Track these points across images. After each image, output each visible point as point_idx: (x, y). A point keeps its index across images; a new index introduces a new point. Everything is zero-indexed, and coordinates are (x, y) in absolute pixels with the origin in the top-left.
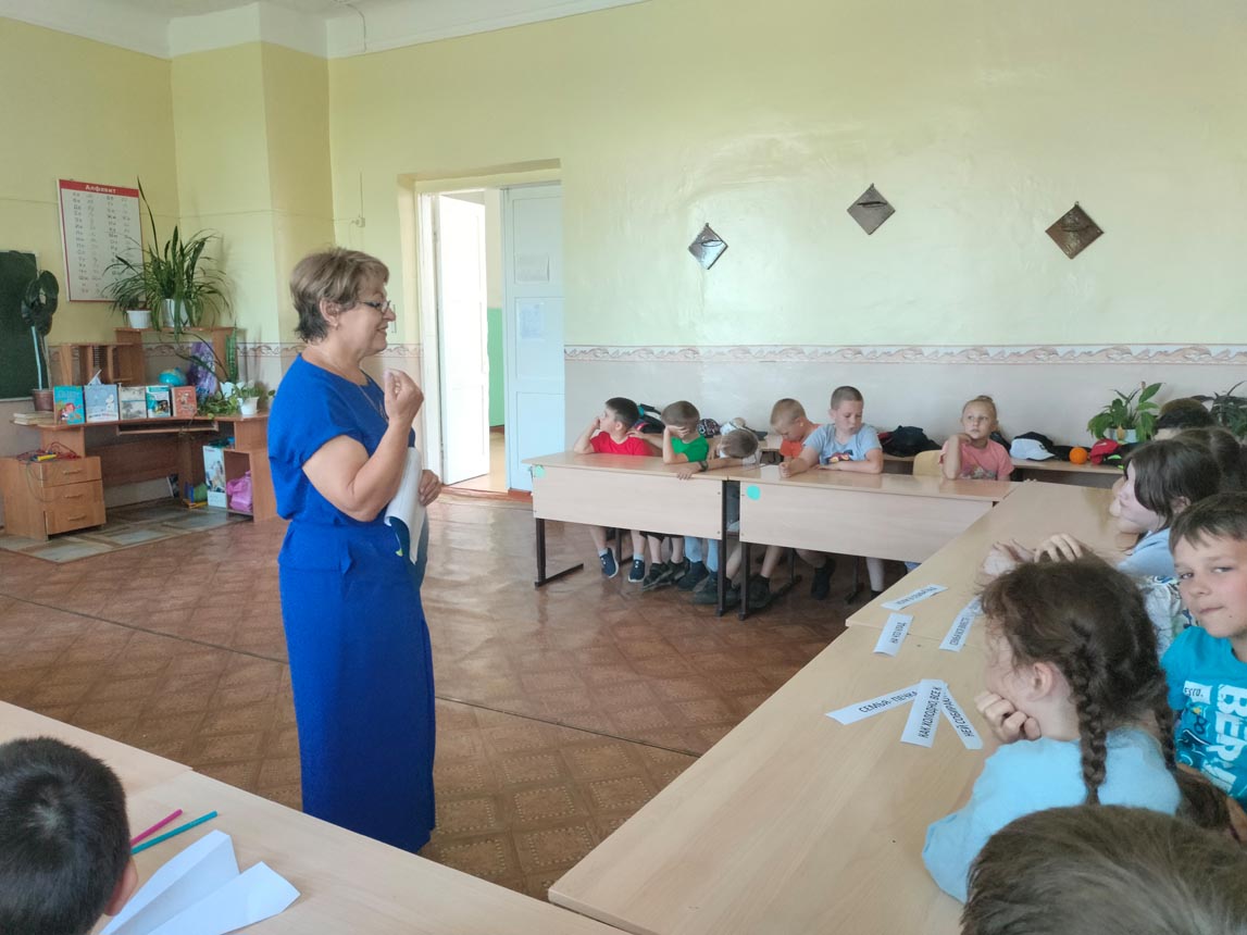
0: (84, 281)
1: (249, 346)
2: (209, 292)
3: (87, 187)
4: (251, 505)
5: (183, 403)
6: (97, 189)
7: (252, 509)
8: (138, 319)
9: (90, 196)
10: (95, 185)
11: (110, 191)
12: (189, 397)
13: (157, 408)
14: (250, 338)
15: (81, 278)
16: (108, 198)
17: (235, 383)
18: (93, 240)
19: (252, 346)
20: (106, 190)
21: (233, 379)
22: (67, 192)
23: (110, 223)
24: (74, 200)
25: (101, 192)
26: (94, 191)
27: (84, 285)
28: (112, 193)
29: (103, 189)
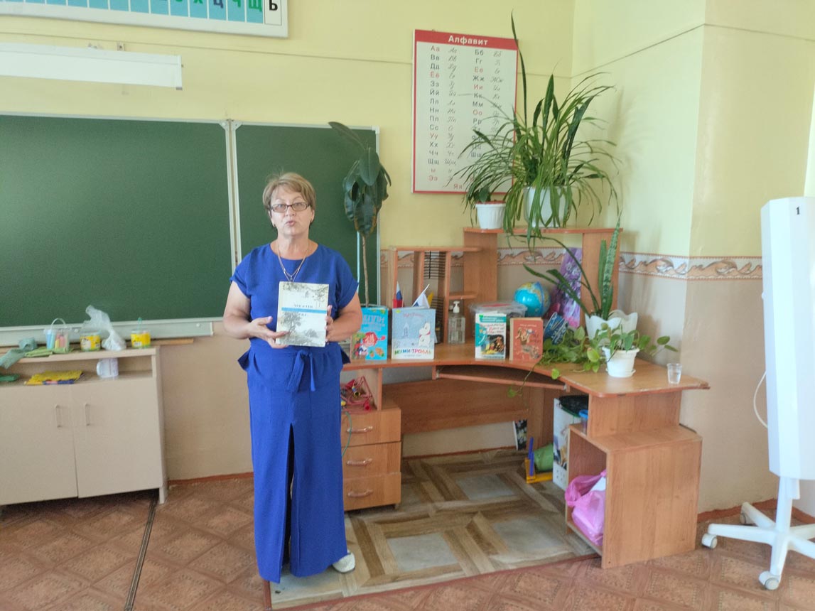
0: (435, 166)
1: (639, 259)
2: (592, 176)
3: (451, 39)
4: (601, 534)
5: (524, 343)
6: (464, 40)
7: (601, 541)
8: (488, 216)
9: (452, 50)
10: (460, 36)
11: (481, 42)
12: (533, 334)
13: (488, 347)
14: (643, 245)
15: (430, 162)
16: (476, 52)
17: (606, 319)
18: (450, 111)
19: (644, 258)
20: (475, 41)
21: (604, 312)
22: (424, 46)
23: (476, 87)
24: (433, 57)
25: (467, 44)
26: (460, 44)
27: (433, 171)
28: (483, 46)
29: (470, 41)
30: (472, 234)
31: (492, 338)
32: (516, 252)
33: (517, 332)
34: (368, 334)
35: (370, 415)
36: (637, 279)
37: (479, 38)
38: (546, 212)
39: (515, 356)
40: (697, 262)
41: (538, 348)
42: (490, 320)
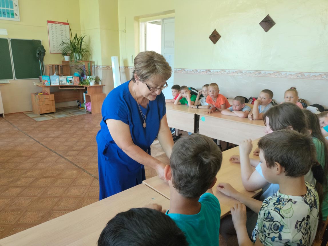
2: (86, 51)
3: (55, 22)
4: (91, 109)
5: (76, 81)
7: (91, 111)
8: (67, 58)
9: (55, 25)
10: (57, 22)
12: (78, 80)
15: (53, 47)
18: (56, 37)
19: (96, 66)
21: (90, 75)
22: (49, 24)
23: (61, 32)
24: (52, 26)
25: (59, 24)
26: (57, 24)
27: (54, 49)
28: (62, 24)
29: (59, 23)
30: (64, 62)
31: (70, 81)
32: (73, 66)
33: (74, 79)
34: (46, 80)
35: (48, 95)
36: (96, 70)
37: (61, 22)
38: (78, 58)
39: (75, 84)
40: (103, 66)
41: (78, 82)
42: (69, 77)
